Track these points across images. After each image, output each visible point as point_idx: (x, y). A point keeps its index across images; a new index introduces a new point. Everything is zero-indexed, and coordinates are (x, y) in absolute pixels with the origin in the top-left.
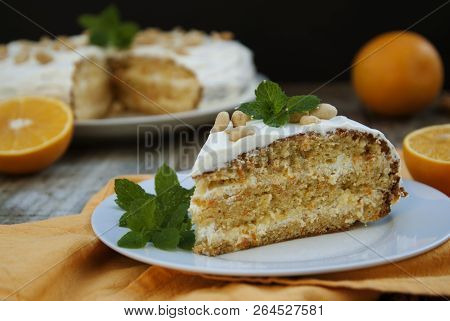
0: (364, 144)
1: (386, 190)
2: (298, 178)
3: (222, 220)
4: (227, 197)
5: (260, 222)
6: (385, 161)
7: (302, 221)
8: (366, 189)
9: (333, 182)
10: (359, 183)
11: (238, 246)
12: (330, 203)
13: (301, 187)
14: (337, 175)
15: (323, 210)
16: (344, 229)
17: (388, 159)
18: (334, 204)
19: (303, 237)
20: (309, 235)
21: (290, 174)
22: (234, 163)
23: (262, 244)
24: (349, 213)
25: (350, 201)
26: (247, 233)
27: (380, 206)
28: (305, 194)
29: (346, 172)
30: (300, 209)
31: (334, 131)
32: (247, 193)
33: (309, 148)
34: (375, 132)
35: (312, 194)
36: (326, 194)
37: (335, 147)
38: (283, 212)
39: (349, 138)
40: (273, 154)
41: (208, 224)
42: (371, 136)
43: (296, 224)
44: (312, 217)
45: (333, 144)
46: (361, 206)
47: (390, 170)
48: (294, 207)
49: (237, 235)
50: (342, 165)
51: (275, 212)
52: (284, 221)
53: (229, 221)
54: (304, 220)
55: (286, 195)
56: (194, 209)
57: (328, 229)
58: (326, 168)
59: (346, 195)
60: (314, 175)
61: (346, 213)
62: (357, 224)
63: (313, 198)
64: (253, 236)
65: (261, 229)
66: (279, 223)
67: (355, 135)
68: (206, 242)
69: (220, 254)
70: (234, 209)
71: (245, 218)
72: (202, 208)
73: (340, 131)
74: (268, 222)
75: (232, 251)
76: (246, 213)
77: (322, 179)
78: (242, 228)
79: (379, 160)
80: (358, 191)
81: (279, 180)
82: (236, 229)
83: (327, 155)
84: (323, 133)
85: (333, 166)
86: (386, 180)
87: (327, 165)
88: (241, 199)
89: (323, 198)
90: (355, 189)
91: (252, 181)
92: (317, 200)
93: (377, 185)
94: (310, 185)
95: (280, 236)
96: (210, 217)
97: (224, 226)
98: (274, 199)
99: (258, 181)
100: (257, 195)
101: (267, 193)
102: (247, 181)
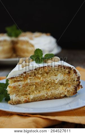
0: (67, 70)
1: (75, 86)
2: (44, 80)
3: (18, 93)
4: (19, 86)
5: (31, 94)
6: (75, 76)
7: (46, 95)
8: (68, 85)
9: (56, 82)
10: (66, 83)
11: (23, 102)
12: (56, 89)
13: (45, 83)
14: (58, 80)
15: (53, 91)
16: (60, 98)
17: (76, 75)
18: (57, 90)
19: (46, 100)
20: (48, 99)
21: (41, 79)
22: (22, 75)
23: (32, 102)
24: (62, 93)
25: (62, 89)
26: (26, 98)
27: (73, 91)
28: (47, 86)
29: (61, 79)
30: (45, 91)
31: (57, 66)
32: (27, 84)
33: (48, 71)
34: (72, 66)
35: (49, 86)
36: (54, 86)
37: (58, 71)
38: (39, 91)
41: (13, 94)
42: (70, 68)
43: (44, 95)
44: (49, 93)
46: (67, 91)
47: (77, 79)
48: (43, 90)
49: (23, 98)
50: (60, 77)
51: (36, 91)
52: (40, 95)
53: (20, 94)
54: (47, 94)
55: (40, 86)
56: (8, 89)
57: (55, 98)
58: (54, 78)
59: (61, 87)
60: (50, 80)
62: (65, 96)
63: (50, 87)
64: (29, 99)
65: (31, 97)
66: (38, 95)
67: (64, 67)
68: (12, 100)
69: (17, 104)
70: (22, 90)
71: (26, 93)
72: (11, 89)
73: (59, 66)
74: (34, 94)
75: (21, 103)
76: (26, 91)
77: (52, 81)
78: (25, 96)
79: (73, 76)
80: (66, 86)
81: (38, 81)
82: (23, 96)
83: (55, 73)
84: (53, 66)
85: (57, 77)
86: (75, 82)
87: (54, 77)
88: (24, 87)
89: (53, 88)
90: (64, 85)
91: (28, 81)
92: (51, 88)
93: (72, 84)
94: (49, 83)
95: (38, 99)
96: (13, 92)
97: (18, 95)
98: (36, 87)
99: (31, 81)
100: (30, 86)
101: (34, 85)
102: (27, 81)
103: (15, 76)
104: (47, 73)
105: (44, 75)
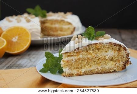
0: (118, 47)
1: (125, 62)
2: (96, 56)
3: (71, 67)
4: (72, 60)
5: (83, 68)
8: (118, 61)
9: (107, 58)
10: (115, 59)
11: (76, 75)
12: (106, 64)
13: (97, 59)
14: (108, 56)
15: (104, 66)
16: (110, 72)
17: (126, 52)
18: (107, 65)
19: (97, 74)
20: (99, 73)
21: (93, 55)
22: (75, 50)
23: (83, 75)
24: (112, 68)
25: (112, 64)
26: (78, 71)
27: (122, 67)
28: (98, 61)
29: (111, 56)
30: (96, 65)
31: (108, 43)
32: (79, 59)
33: (99, 47)
34: (122, 44)
35: (100, 61)
37: (108, 48)
38: (91, 66)
39: (113, 45)
40: (88, 48)
41: (66, 67)
42: (120, 45)
43: (94, 70)
44: (100, 68)
45: (108, 47)
46: (116, 66)
47: (126, 56)
48: (94, 65)
49: (75, 72)
50: (110, 53)
51: (88, 66)
52: (91, 69)
53: (73, 67)
54: (97, 69)
55: (92, 61)
56: (62, 63)
57: (105, 72)
59: (111, 62)
60: (101, 56)
61: (111, 68)
62: (115, 71)
63: (100, 62)
64: (80, 72)
65: (83, 70)
66: (89, 69)
67: (115, 45)
68: (65, 73)
69: (70, 77)
70: (74, 64)
71: (78, 67)
72: (64, 63)
73: (110, 43)
74: (85, 69)
75: (74, 76)
76: (78, 65)
77: (103, 57)
78: (77, 70)
79: (123, 53)
80: (115, 62)
81: (90, 56)
82: (75, 70)
83: (106, 50)
84: (104, 43)
85: (108, 53)
86: (125, 59)
87: (105, 53)
88: (77, 61)
89: (104, 63)
90: (114, 61)
91: (81, 56)
92: (102, 63)
93: (122, 60)
94: (99, 59)
95: (89, 73)
96: (67, 66)
97: (71, 69)
98: (87, 62)
99: (83, 56)
100: (82, 60)
101: (85, 60)
102: (79, 56)
103: (68, 52)
104: (98, 50)
105: (95, 51)
